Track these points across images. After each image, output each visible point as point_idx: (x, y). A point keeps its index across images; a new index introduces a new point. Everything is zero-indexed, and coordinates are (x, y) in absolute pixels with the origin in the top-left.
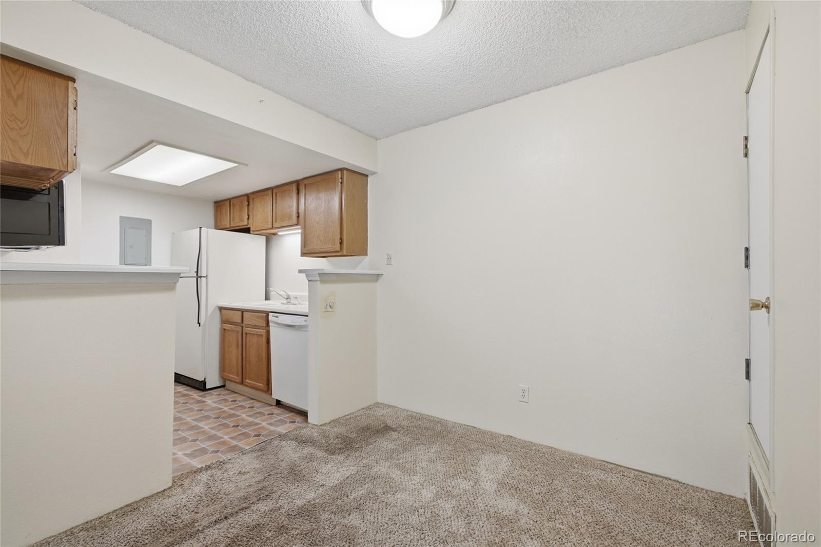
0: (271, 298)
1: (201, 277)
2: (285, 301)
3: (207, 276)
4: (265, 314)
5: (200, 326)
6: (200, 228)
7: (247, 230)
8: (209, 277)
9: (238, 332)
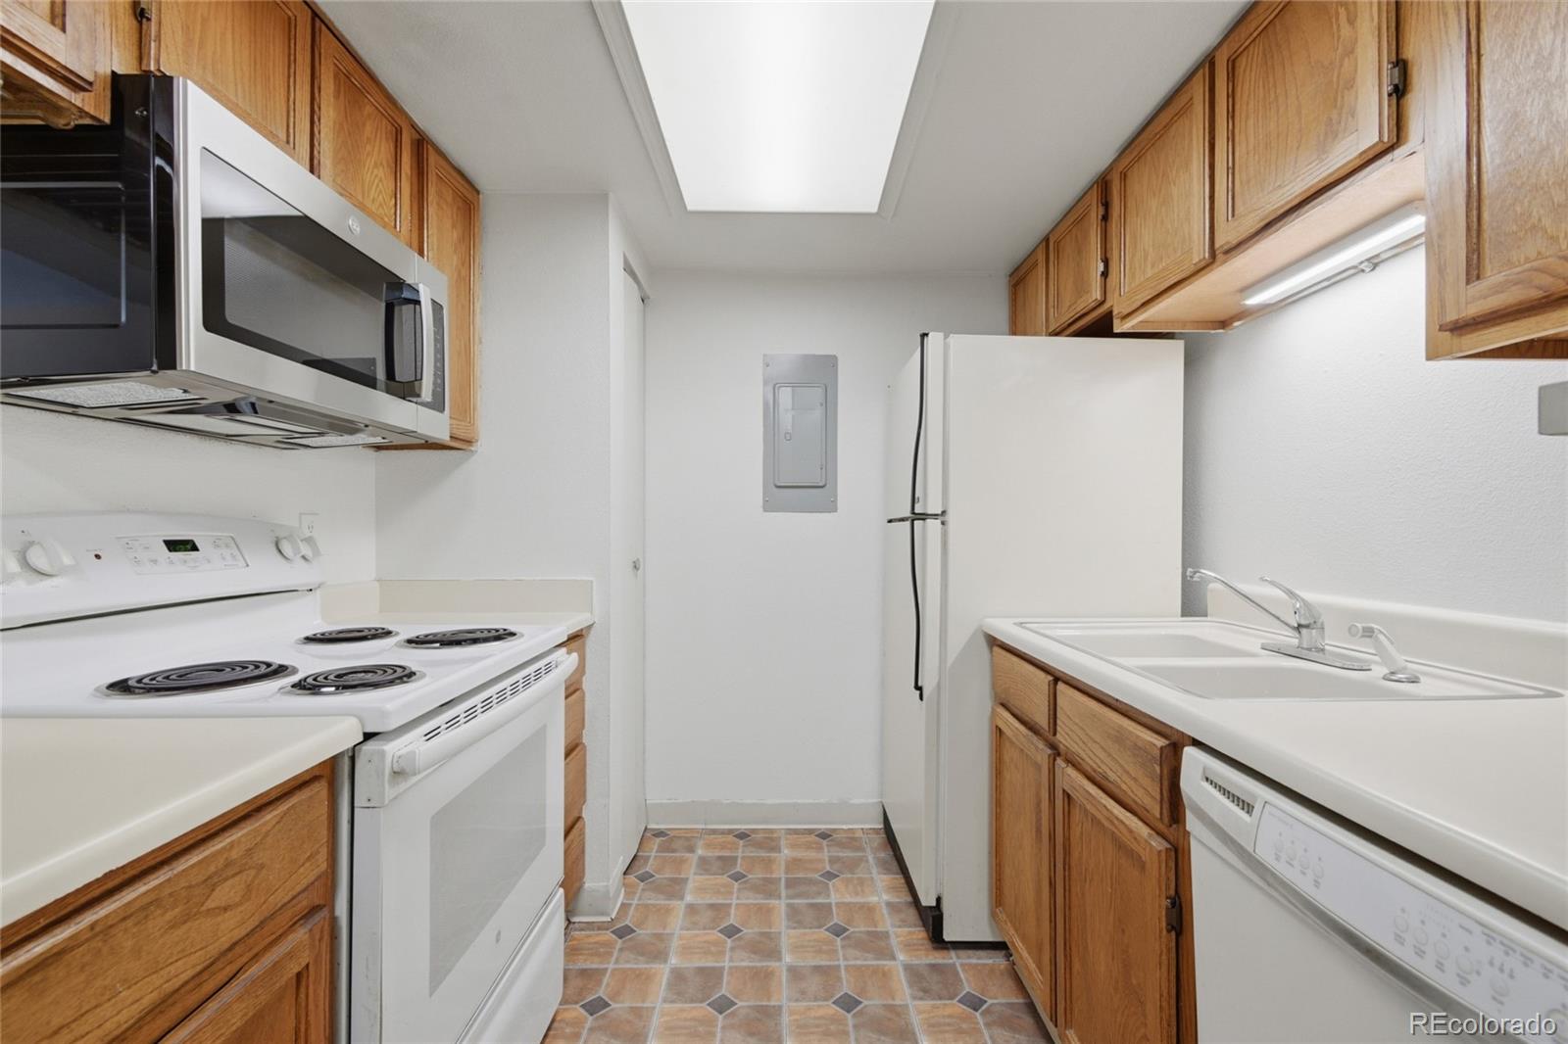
0: (1211, 605)
1: (923, 517)
2: (1290, 639)
3: (944, 512)
4: (1160, 742)
5: (921, 698)
6: (924, 335)
7: (1101, 327)
8: (950, 518)
9: (1038, 767)
